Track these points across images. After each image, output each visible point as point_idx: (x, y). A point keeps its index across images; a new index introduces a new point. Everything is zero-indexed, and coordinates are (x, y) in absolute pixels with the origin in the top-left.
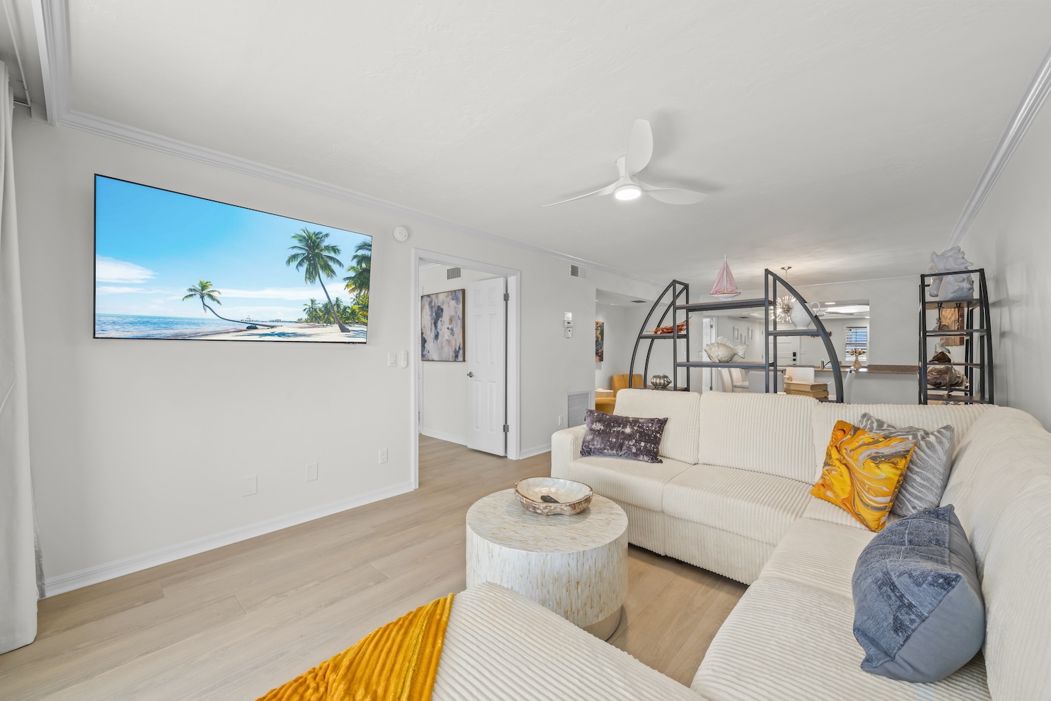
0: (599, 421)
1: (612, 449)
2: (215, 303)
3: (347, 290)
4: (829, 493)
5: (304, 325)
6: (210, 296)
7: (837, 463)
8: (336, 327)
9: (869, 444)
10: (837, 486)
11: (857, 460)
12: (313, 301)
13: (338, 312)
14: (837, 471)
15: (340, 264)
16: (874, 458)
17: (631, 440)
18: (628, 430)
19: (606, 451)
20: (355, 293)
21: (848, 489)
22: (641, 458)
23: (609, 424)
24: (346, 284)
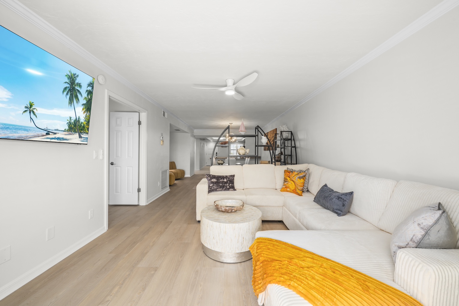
0: (214, 178)
1: (220, 188)
2: (35, 116)
3: (83, 112)
4: (288, 189)
5: (66, 133)
6: (33, 112)
7: (290, 181)
8: (77, 135)
9: (297, 175)
10: (291, 187)
11: (295, 179)
12: (70, 118)
13: (79, 125)
14: (290, 183)
15: (81, 95)
16: (299, 178)
17: (227, 184)
18: (225, 180)
19: (218, 189)
20: (85, 114)
21: (294, 187)
22: (230, 190)
23: (218, 179)
24: (82, 108)
